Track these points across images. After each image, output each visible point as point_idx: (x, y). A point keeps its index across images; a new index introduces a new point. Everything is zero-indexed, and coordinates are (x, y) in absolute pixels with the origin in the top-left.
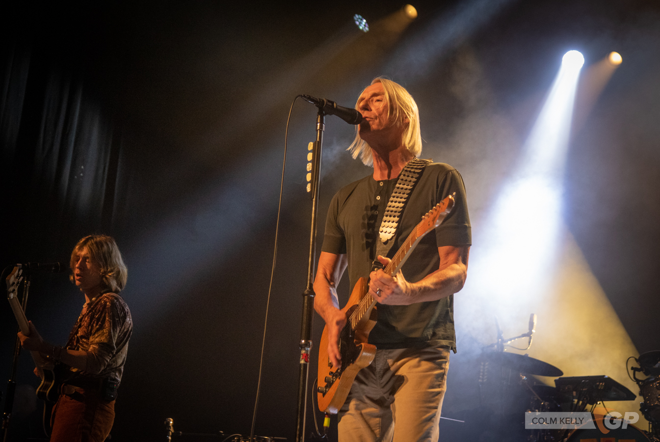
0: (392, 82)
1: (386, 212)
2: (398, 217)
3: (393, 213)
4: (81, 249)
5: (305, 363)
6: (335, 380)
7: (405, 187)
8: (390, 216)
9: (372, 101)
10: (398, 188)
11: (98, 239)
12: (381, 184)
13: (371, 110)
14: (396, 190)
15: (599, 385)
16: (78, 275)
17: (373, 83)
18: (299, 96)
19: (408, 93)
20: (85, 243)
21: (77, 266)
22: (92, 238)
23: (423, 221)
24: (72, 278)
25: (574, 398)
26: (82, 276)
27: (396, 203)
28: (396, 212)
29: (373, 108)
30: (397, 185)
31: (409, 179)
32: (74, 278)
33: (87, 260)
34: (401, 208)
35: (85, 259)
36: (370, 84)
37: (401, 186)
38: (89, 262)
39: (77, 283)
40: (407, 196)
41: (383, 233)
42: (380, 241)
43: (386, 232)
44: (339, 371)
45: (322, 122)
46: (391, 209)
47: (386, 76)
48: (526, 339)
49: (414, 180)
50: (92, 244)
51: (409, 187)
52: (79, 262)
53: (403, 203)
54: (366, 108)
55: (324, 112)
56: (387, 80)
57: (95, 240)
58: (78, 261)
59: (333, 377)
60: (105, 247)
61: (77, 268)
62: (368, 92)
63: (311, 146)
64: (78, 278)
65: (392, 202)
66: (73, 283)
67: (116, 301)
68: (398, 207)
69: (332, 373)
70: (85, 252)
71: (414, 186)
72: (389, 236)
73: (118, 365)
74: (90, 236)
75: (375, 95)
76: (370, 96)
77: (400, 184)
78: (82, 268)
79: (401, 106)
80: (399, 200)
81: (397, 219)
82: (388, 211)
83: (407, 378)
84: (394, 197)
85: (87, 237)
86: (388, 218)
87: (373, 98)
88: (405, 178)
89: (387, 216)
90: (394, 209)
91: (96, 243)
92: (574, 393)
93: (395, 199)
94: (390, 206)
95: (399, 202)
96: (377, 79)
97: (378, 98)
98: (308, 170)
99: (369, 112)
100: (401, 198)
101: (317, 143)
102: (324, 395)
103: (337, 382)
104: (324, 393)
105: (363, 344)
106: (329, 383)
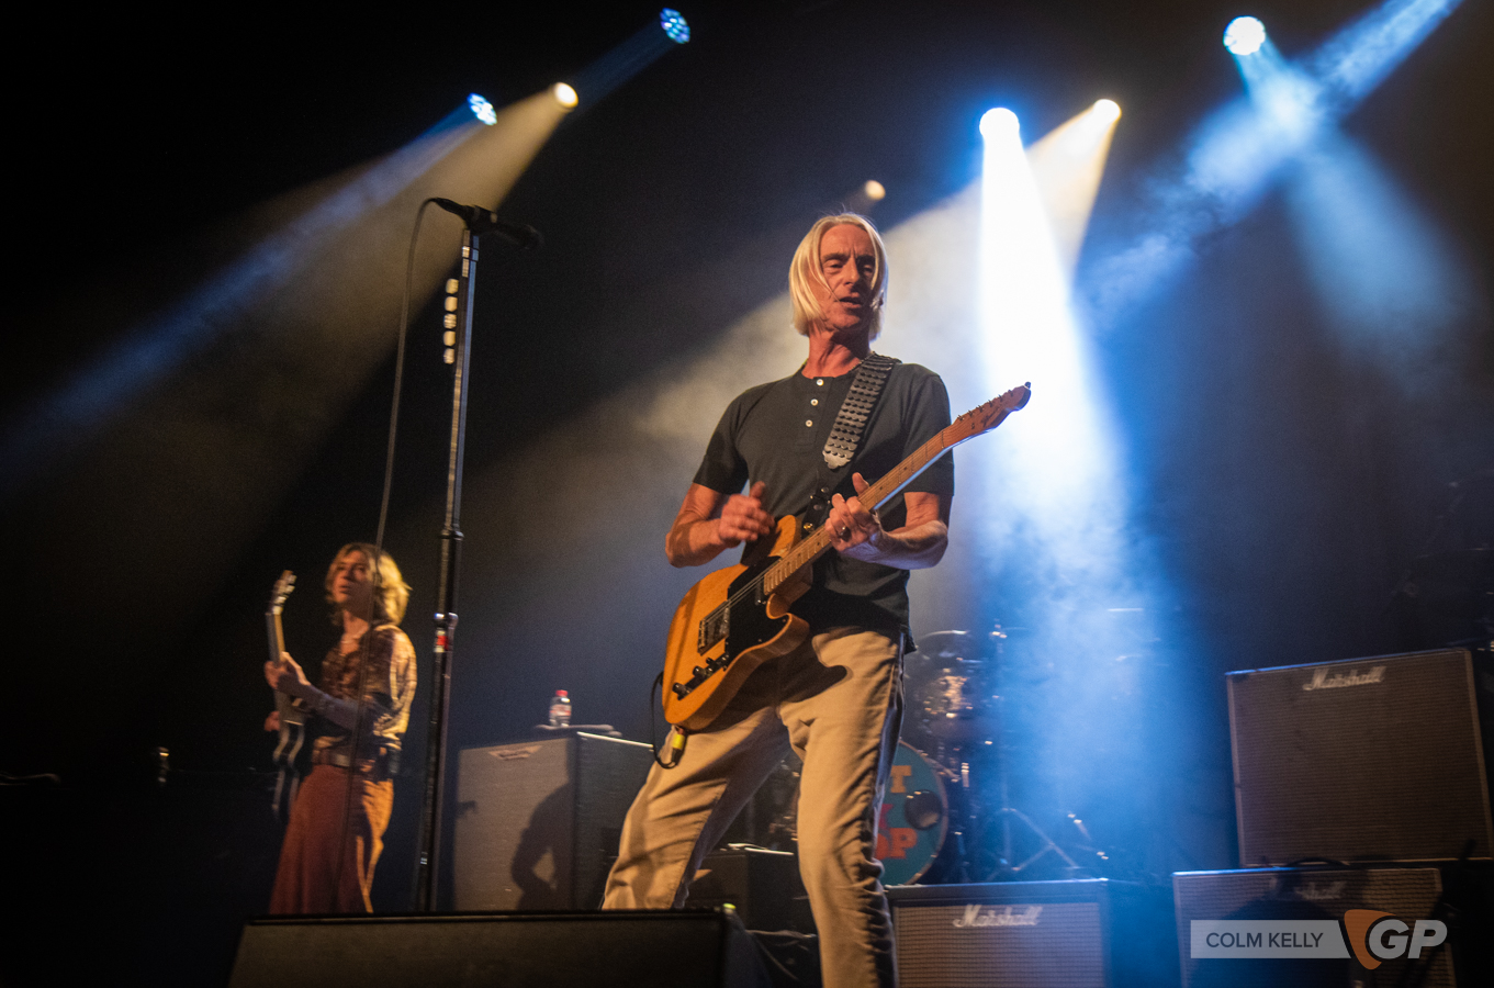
3: (848, 427)
6: (713, 673)
7: (866, 391)
8: (845, 432)
10: (855, 392)
12: (820, 383)
27: (852, 414)
28: (853, 427)
30: (853, 388)
31: (871, 380)
37: (859, 390)
44: (726, 657)
46: (845, 421)
49: (879, 382)
59: (709, 666)
63: (453, 286)
68: (857, 420)
69: (709, 660)
80: (857, 409)
83: (852, 672)
88: (863, 379)
90: (850, 422)
93: (851, 408)
95: (859, 414)
98: (448, 327)
100: (861, 407)
102: (680, 698)
103: (721, 674)
104: (681, 696)
105: (790, 615)
106: (698, 678)
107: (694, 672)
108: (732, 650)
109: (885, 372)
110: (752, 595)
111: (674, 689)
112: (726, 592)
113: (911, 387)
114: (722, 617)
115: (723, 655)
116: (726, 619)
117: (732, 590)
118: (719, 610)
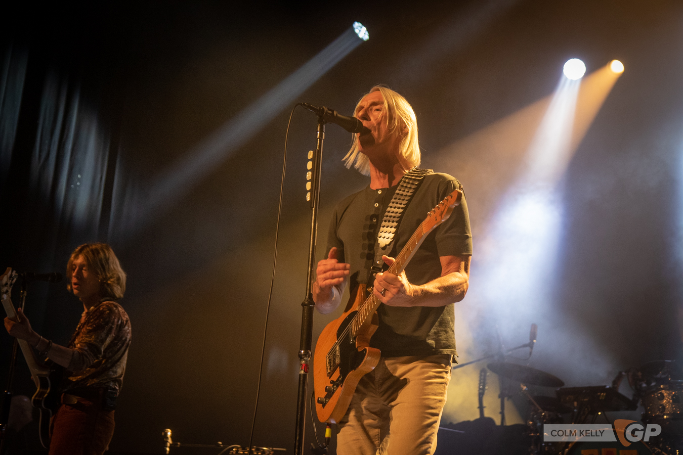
0: (391, 91)
1: (385, 218)
2: (396, 222)
3: (392, 218)
4: (76, 257)
5: (304, 373)
6: (336, 389)
7: (405, 193)
8: (389, 221)
9: (371, 110)
10: (398, 194)
11: (94, 247)
12: (380, 192)
13: (370, 120)
14: (395, 196)
15: (600, 395)
16: (75, 284)
17: (372, 92)
18: (298, 104)
19: (407, 102)
20: (81, 251)
21: (74, 274)
22: (88, 246)
23: (428, 218)
24: (69, 287)
25: (575, 408)
26: (80, 285)
27: (395, 209)
28: (394, 217)
29: (372, 118)
30: (397, 191)
31: (409, 186)
32: (71, 287)
33: (84, 268)
34: (400, 213)
35: (81, 267)
36: (369, 93)
37: (401, 192)
38: (85, 270)
39: (75, 291)
40: (407, 202)
41: (381, 238)
42: (379, 246)
43: (384, 238)
44: (340, 379)
45: (321, 131)
46: (390, 214)
47: (386, 85)
48: (528, 349)
50: (88, 251)
51: (409, 194)
52: (76, 271)
53: (402, 208)
54: (366, 117)
55: (324, 121)
56: (386, 89)
57: (91, 247)
58: (74, 270)
59: (333, 386)
60: (102, 254)
61: (75, 277)
62: (367, 101)
63: (310, 155)
64: (76, 286)
65: (391, 207)
66: (70, 291)
67: (115, 308)
68: (397, 213)
69: (333, 381)
70: (80, 260)
71: (414, 193)
72: (388, 241)
73: (118, 375)
74: (86, 244)
75: (374, 104)
76: (369, 104)
77: (400, 190)
78: (79, 276)
79: (400, 114)
80: (398, 205)
81: (395, 224)
82: (387, 216)
84: (393, 203)
85: (83, 245)
86: (387, 224)
87: (372, 107)
88: (405, 185)
89: (385, 221)
90: (393, 215)
91: (92, 251)
92: (575, 404)
93: (395, 205)
94: (389, 212)
95: (399, 208)
96: (375, 87)
97: (377, 107)
98: (308, 179)
99: (368, 122)
100: (401, 204)
101: (317, 151)
102: (324, 406)
103: (339, 391)
104: (324, 404)
105: (367, 348)
106: (330, 393)
107: (326, 390)
108: (344, 374)
109: (418, 180)
110: (347, 337)
111: (319, 402)
112: (336, 336)
113: (438, 189)
114: (335, 352)
115: (339, 377)
116: (338, 353)
117: (338, 335)
118: (333, 349)
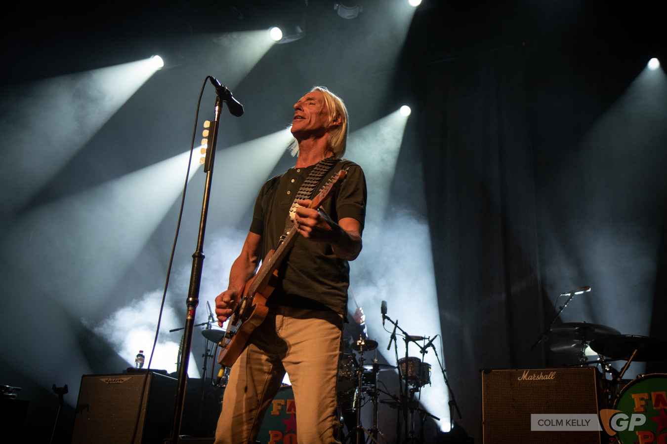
3: (303, 196)
8: (301, 199)
12: (298, 171)
28: (305, 195)
42: (290, 219)
45: (220, 105)
46: (302, 192)
63: (207, 124)
101: (215, 122)
